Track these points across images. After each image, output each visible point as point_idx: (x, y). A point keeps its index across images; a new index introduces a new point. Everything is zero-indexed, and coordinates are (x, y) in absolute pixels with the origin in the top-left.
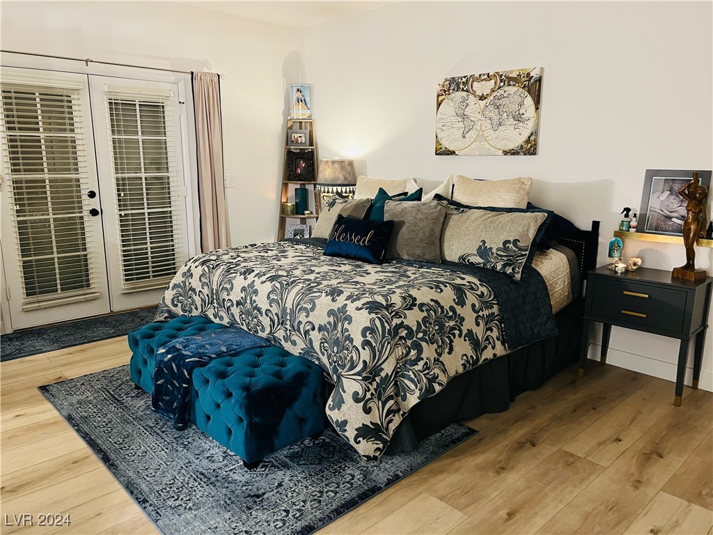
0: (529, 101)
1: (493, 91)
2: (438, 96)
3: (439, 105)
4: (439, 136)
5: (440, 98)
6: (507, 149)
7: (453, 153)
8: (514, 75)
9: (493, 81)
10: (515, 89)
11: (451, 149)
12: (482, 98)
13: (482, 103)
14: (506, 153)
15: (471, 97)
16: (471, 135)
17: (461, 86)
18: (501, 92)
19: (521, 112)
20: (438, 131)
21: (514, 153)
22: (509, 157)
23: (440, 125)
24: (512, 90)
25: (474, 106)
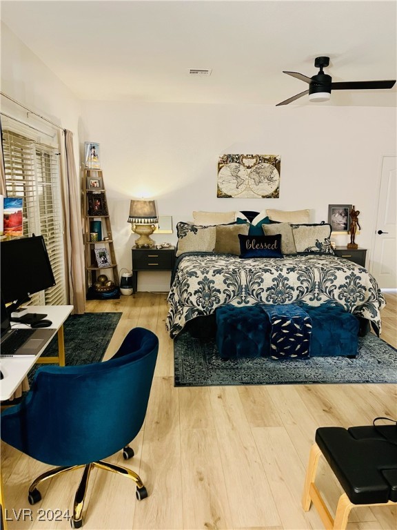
0: (275, 171)
1: (255, 164)
2: (219, 164)
3: (220, 169)
4: (220, 187)
5: (221, 165)
6: (264, 195)
7: (230, 197)
8: (267, 157)
9: (255, 160)
10: (268, 165)
11: (229, 194)
12: (249, 167)
13: (249, 170)
14: (263, 197)
15: (242, 166)
16: (242, 187)
17: (235, 160)
18: (260, 165)
19: (272, 176)
20: (219, 184)
21: (268, 197)
22: (266, 199)
23: (221, 181)
24: (266, 165)
25: (243, 172)
